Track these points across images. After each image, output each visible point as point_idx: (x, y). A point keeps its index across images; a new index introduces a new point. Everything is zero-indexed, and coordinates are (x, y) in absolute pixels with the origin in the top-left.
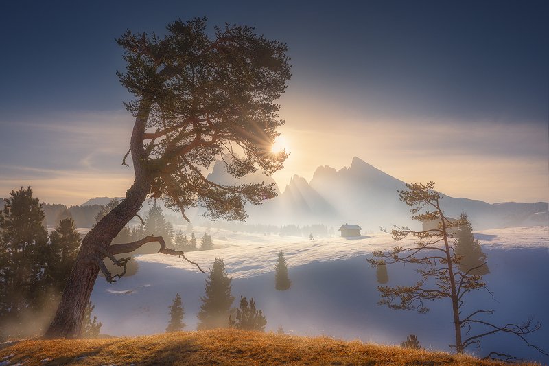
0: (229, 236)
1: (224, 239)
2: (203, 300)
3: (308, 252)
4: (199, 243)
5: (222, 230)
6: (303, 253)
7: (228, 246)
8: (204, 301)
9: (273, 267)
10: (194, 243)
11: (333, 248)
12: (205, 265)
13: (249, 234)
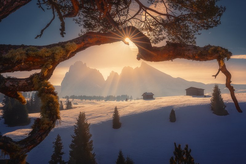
0: (79, 102)
1: (76, 104)
2: (72, 137)
3: (128, 107)
4: (65, 107)
5: (74, 100)
6: (126, 108)
7: (80, 107)
8: (74, 138)
9: (111, 116)
10: (62, 106)
11: (142, 104)
12: (71, 117)
13: (89, 101)
